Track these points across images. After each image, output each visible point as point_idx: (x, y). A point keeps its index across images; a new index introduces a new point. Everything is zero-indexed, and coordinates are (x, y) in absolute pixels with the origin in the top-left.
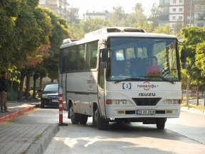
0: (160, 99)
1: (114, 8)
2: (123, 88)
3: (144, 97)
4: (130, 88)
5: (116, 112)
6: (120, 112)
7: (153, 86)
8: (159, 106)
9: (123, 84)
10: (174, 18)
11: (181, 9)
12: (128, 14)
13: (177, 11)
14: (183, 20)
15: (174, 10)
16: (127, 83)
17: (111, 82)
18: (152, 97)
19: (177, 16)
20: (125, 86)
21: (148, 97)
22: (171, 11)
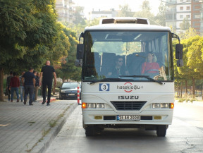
0: (144, 102)
1: (120, 6)
2: (100, 90)
3: (125, 100)
4: (108, 90)
5: (92, 118)
6: (97, 117)
7: (136, 88)
8: (145, 111)
9: (100, 85)
10: (181, 16)
11: (188, 8)
12: (134, 13)
13: (185, 10)
14: (190, 19)
15: (182, 8)
16: (105, 83)
17: (86, 83)
18: (134, 100)
19: (185, 15)
20: (102, 87)
21: (129, 100)
22: (178, 10)
